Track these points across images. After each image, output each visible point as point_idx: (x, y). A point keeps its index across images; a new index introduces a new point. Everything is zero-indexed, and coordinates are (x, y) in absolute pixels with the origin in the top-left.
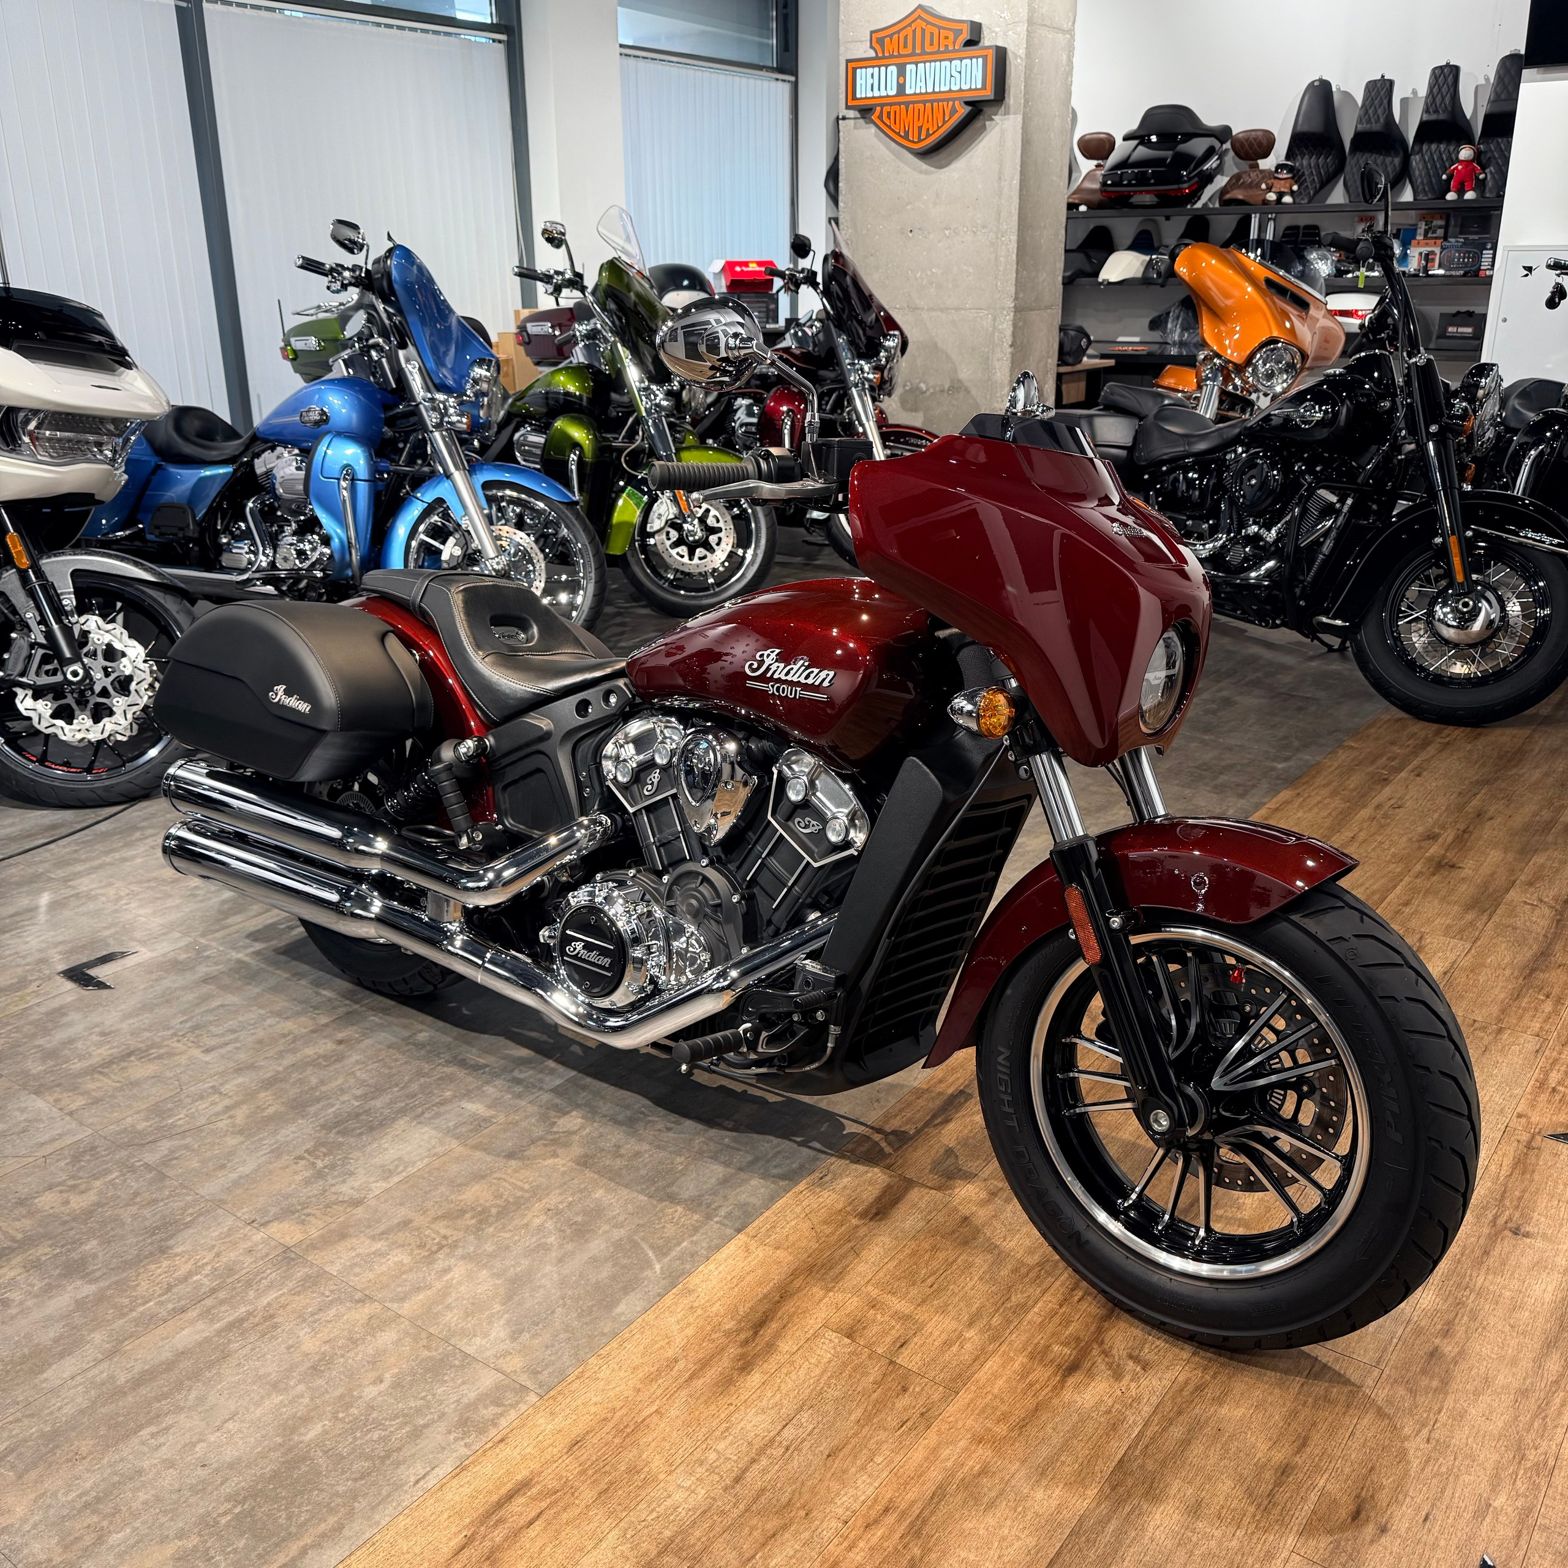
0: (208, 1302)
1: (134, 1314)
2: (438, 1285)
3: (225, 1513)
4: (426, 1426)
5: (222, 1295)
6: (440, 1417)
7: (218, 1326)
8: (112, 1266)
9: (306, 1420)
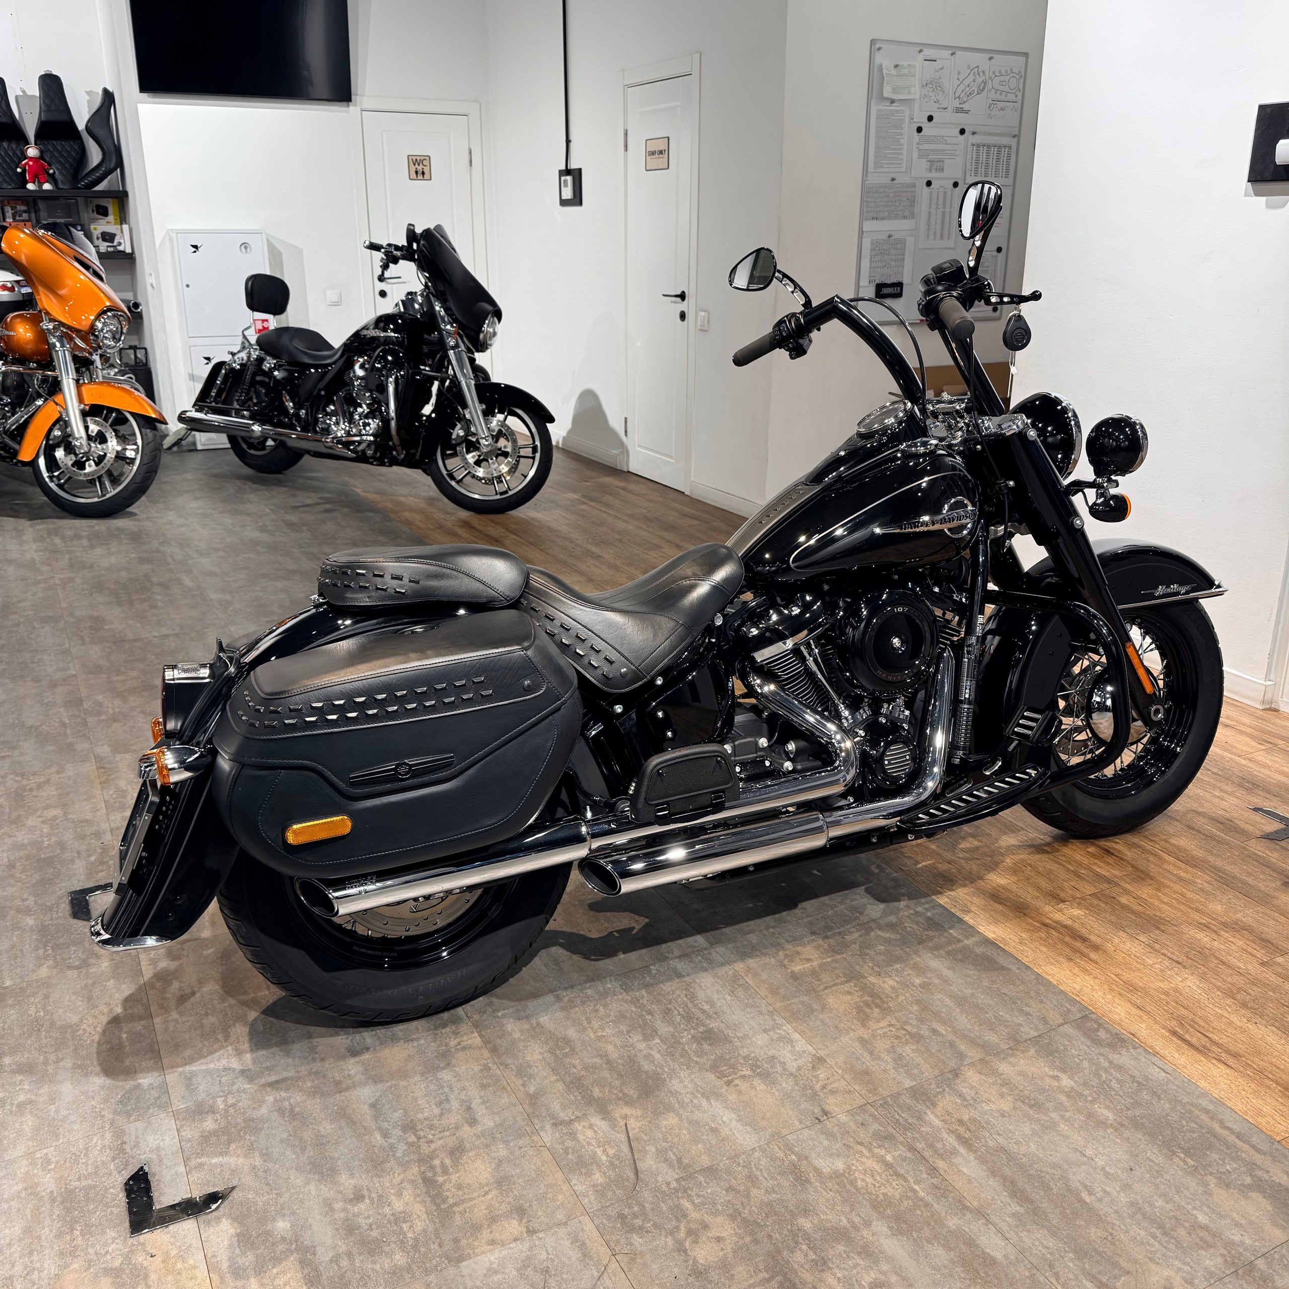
0: (927, 1154)
1: (929, 1199)
2: (951, 1037)
3: (1185, 1161)
4: (1111, 1062)
5: (920, 1146)
6: (1103, 1055)
7: (962, 1150)
8: (848, 1209)
9: (1090, 1116)
